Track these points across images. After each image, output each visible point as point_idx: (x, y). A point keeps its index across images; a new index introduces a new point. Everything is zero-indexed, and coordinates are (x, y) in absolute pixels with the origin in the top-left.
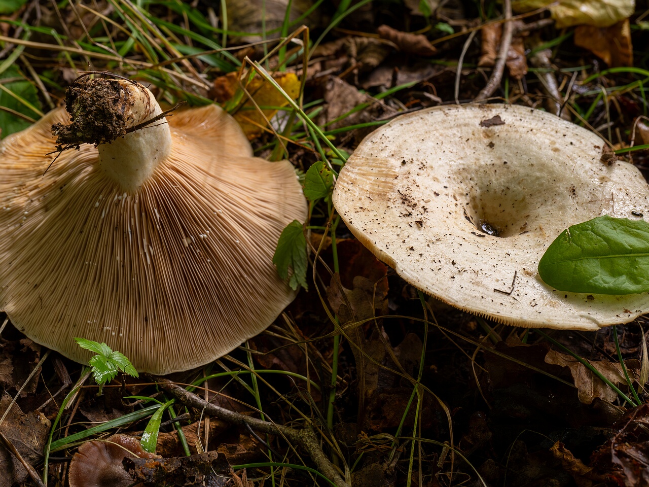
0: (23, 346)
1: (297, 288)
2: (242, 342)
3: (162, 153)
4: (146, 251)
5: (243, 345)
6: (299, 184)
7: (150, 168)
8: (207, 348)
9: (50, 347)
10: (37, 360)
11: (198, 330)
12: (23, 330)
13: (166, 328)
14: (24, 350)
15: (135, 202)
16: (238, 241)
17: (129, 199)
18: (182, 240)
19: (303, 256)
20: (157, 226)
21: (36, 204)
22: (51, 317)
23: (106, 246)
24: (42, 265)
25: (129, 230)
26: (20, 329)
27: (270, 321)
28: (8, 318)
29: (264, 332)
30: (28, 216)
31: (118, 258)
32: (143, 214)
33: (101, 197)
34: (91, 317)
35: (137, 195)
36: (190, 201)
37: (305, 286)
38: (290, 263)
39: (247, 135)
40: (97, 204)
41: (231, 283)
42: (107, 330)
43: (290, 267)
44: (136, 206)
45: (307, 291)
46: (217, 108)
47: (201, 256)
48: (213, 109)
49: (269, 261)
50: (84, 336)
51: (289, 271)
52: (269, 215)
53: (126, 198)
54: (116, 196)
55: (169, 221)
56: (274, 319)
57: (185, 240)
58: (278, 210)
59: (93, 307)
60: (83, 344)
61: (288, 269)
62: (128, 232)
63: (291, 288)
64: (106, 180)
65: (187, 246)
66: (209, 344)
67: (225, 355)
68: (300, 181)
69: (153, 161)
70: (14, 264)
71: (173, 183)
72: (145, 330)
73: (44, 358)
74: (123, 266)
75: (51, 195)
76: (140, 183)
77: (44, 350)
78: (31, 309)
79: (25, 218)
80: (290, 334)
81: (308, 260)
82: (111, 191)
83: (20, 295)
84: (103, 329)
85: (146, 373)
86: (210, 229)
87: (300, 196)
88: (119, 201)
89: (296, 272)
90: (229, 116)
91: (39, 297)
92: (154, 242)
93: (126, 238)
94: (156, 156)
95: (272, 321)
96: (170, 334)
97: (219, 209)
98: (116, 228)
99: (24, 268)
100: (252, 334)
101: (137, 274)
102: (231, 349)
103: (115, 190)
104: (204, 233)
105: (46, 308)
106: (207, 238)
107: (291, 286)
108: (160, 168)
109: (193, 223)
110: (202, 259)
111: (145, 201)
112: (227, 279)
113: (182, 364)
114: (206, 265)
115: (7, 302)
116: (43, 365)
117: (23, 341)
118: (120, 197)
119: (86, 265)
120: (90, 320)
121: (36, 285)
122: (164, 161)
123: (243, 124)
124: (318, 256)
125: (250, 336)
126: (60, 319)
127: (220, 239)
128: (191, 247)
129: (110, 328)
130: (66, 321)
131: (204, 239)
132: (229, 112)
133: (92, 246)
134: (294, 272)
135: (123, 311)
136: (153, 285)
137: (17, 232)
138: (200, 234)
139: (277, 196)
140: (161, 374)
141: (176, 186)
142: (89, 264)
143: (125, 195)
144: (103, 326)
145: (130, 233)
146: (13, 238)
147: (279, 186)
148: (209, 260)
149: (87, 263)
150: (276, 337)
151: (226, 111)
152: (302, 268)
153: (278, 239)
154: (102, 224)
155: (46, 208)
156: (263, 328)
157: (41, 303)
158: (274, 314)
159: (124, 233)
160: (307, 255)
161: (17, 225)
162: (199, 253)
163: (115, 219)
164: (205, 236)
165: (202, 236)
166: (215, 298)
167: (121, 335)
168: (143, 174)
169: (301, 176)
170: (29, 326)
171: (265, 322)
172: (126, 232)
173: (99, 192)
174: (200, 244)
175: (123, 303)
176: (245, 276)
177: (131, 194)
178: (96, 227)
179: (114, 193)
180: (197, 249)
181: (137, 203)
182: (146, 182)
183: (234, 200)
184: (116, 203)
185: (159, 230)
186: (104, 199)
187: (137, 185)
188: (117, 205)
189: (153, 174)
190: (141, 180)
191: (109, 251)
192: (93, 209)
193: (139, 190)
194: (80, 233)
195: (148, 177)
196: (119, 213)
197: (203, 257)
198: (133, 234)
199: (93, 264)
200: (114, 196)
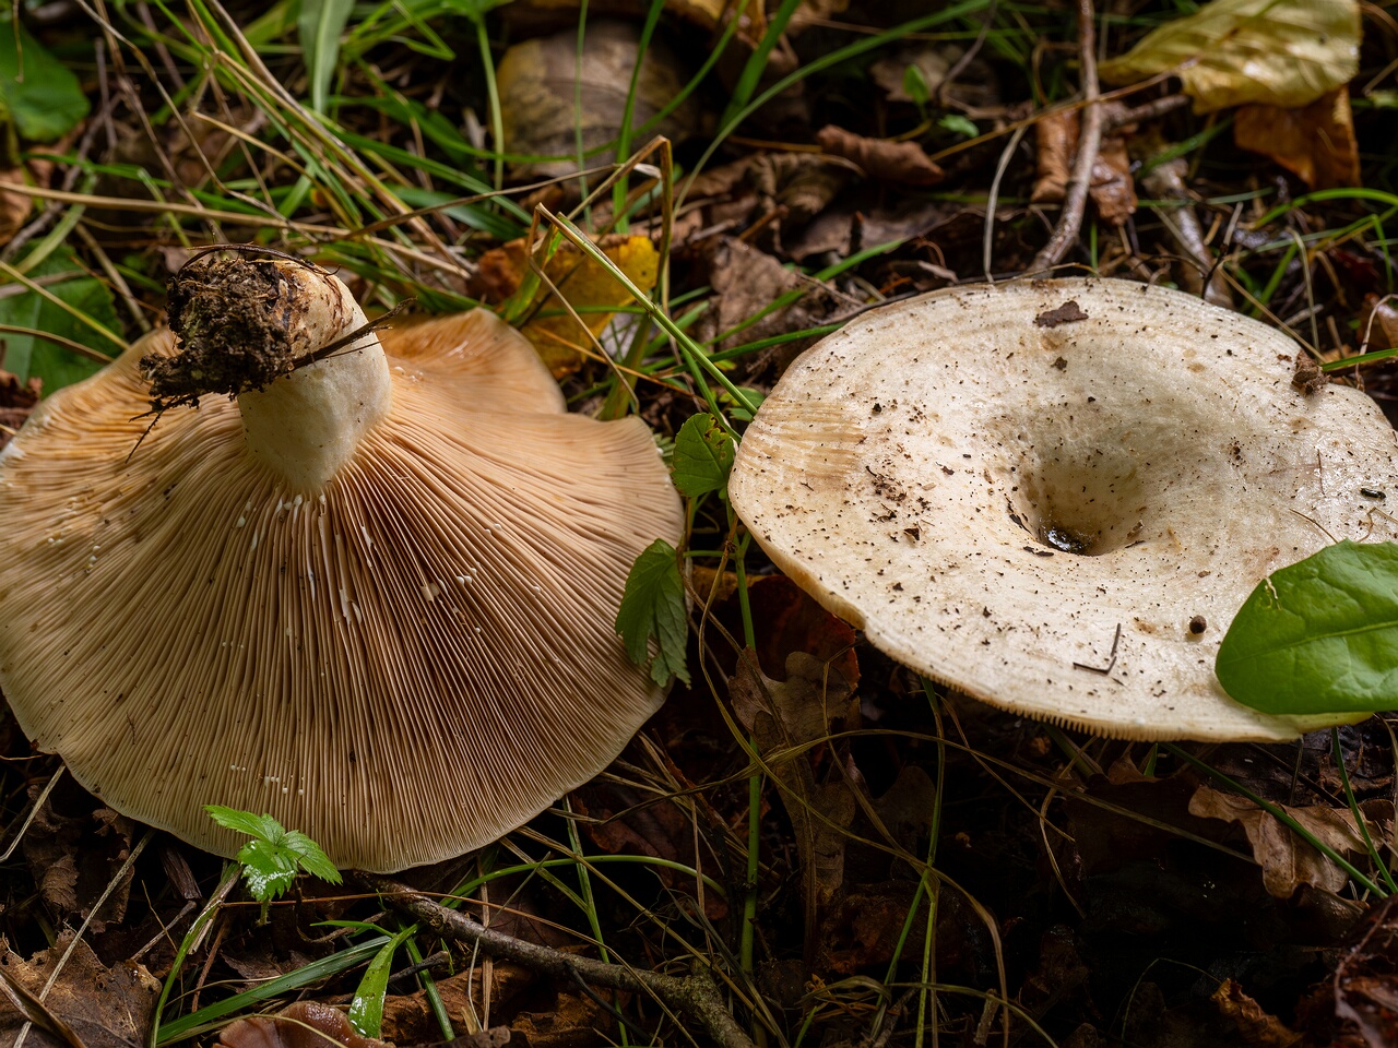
0: (100, 822)
1: (668, 681)
2: (555, 798)
3: (373, 409)
4: (345, 614)
5: (558, 804)
6: (662, 466)
7: (348, 440)
8: (483, 814)
9: (154, 824)
10: (123, 853)
11: (460, 776)
12: (97, 791)
13: (395, 774)
14: (102, 831)
15: (319, 514)
16: (538, 588)
17: (307, 508)
18: (422, 587)
19: (679, 616)
20: (370, 565)
21: (116, 528)
22: (154, 760)
23: (264, 607)
24: (132, 655)
25: (310, 573)
26: (90, 789)
27: (612, 753)
28: (64, 764)
29: (599, 776)
30: (98, 554)
31: (289, 631)
32: (338, 538)
33: (248, 505)
34: (237, 756)
35: (324, 498)
36: (434, 507)
37: (685, 677)
38: (651, 630)
39: (551, 367)
40: (242, 521)
41: (526, 676)
42: (271, 782)
43: (651, 637)
44: (322, 522)
45: (689, 687)
46: (486, 316)
47: (462, 621)
48: (479, 318)
49: (608, 629)
50: (223, 800)
51: (649, 646)
52: (602, 530)
53: (301, 505)
54: (280, 503)
55: (392, 551)
56: (621, 749)
57: (427, 589)
58: (621, 522)
59: (240, 736)
60: (223, 818)
61: (647, 642)
62: (307, 576)
63: (656, 682)
64: (258, 471)
65: (433, 600)
66: (484, 806)
67: (521, 827)
68: (666, 459)
69: (355, 426)
70: (75, 653)
71: (399, 472)
72: (350, 781)
73: (139, 849)
74: (301, 649)
75: (148, 508)
76: (328, 472)
77: (139, 829)
78: (112, 745)
79: (93, 558)
80: (655, 778)
81: (688, 622)
82: (270, 493)
83: (88, 718)
84: (262, 781)
85: (356, 870)
86: (478, 564)
87: (667, 489)
88: (286, 512)
89: (665, 648)
90: (513, 331)
91: (128, 719)
92: (361, 596)
93: (304, 588)
94: (360, 416)
95: (618, 753)
96: (404, 786)
97: (494, 521)
98: (283, 568)
99: (95, 661)
100: (575, 780)
101: (329, 663)
102: (532, 814)
103: (277, 491)
104: (466, 572)
105: (144, 742)
106: (473, 584)
107: (654, 678)
108: (370, 442)
109: (441, 551)
110: (465, 626)
111: (341, 510)
112: (517, 667)
113: (431, 850)
114: (472, 640)
115: (62, 734)
116: (136, 863)
117: (98, 813)
118: (288, 505)
119: (223, 647)
120: (236, 764)
121: (121, 696)
122: (377, 427)
123: (542, 346)
124: (708, 614)
125: (572, 785)
126: (173, 765)
127: (501, 584)
128: (441, 602)
129: (278, 779)
130: (185, 768)
131: (466, 584)
132: (511, 323)
133: (233, 608)
134: (660, 649)
135: (303, 743)
136: (364, 685)
137: (79, 589)
138: (458, 575)
139: (619, 491)
140: (387, 872)
141: (405, 476)
142: (230, 647)
143: (299, 500)
144: (263, 775)
145: (311, 578)
146: (72, 601)
147: (619, 470)
148: (478, 630)
149: (224, 644)
150: (625, 785)
151: (505, 321)
152: (676, 640)
153: (624, 583)
154: (253, 562)
155: (137, 536)
156: (598, 769)
157: (131, 733)
158: (620, 736)
159: (299, 578)
160: (687, 612)
161: (79, 574)
162: (458, 615)
163: (279, 551)
164: (469, 578)
165: (461, 579)
166: (495, 708)
167: (301, 791)
168: (335, 455)
169: (666, 449)
170: (108, 783)
171: (602, 755)
172: (302, 578)
173: (243, 497)
174: (458, 597)
175: (304, 725)
176: (557, 660)
177: (310, 497)
178: (241, 568)
179: (275, 497)
180: (454, 608)
181: (323, 515)
182: (342, 472)
183: (526, 502)
184: (280, 518)
185: (372, 569)
186: (255, 510)
187: (322, 477)
188: (282, 521)
189: (356, 454)
190: (331, 467)
191: (269, 617)
192: (233, 532)
193: (327, 489)
194: (209, 584)
195: (346, 460)
196: (287, 538)
197: (466, 624)
198: (319, 580)
199: (238, 646)
200: (277, 503)
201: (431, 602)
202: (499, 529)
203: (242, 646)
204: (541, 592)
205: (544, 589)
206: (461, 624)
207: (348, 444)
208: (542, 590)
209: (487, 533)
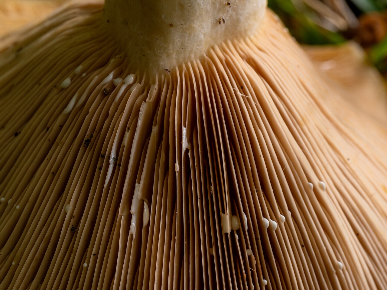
3: (238, 21)
4: (133, 210)
7: (202, 36)
15: (144, 99)
16: (341, 264)
17: (135, 90)
18: (222, 215)
20: (177, 165)
23: (54, 174)
25: (113, 155)
31: (69, 208)
32: (155, 130)
33: (79, 69)
35: (157, 86)
36: (265, 137)
40: (67, 82)
44: (144, 109)
46: (356, 52)
47: (251, 266)
53: (130, 86)
54: (111, 77)
55: (206, 166)
57: (227, 217)
62: (109, 157)
65: (229, 231)
71: (242, 88)
74: (74, 230)
76: (169, 59)
82: (104, 64)
86: (289, 213)
88: (113, 87)
92: (157, 199)
93: (100, 168)
94: (223, 18)
97: (320, 179)
98: (88, 141)
101: (96, 255)
103: (112, 61)
104: (274, 216)
106: (276, 231)
108: (223, 51)
109: (256, 187)
110: (252, 272)
111: (168, 104)
118: (118, 81)
122: (236, 41)
127: (305, 245)
128: (237, 237)
131: (270, 229)
138: (264, 216)
142: (6, 204)
143: (131, 79)
145: (111, 160)
148: (265, 282)
149: (3, 199)
154: (61, 126)
159: (101, 156)
162: (249, 257)
163: (91, 121)
164: (275, 224)
165: (267, 222)
172: (103, 157)
173: (77, 60)
174: (257, 239)
177: (143, 81)
178: (48, 129)
179: (108, 68)
180: (248, 248)
181: (149, 102)
182: (184, 67)
183: (356, 178)
184: (105, 90)
185: (177, 174)
186: (84, 75)
187: (161, 63)
188: (105, 94)
189: (205, 55)
190: (174, 56)
191: (55, 186)
192: (55, 91)
193: (163, 77)
194: (14, 136)
195: (193, 56)
196: (103, 112)
197: (255, 271)
198: (119, 165)
199: (15, 205)
200: (107, 75)
201: (226, 234)
202: (322, 187)
203: (18, 207)
204: (343, 270)
205: (347, 269)
206: (249, 268)
207: (201, 41)
208: (345, 268)
209: (310, 186)
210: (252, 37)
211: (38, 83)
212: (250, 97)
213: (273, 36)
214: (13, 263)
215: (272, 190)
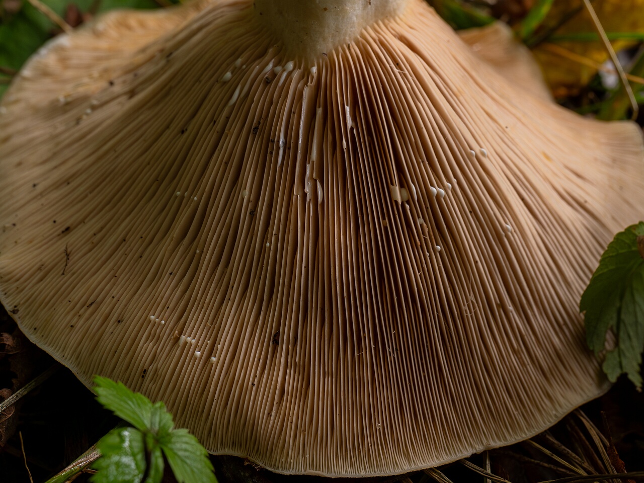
1: (618, 378)
2: (474, 451)
4: (307, 190)
5: (477, 458)
7: (355, 18)
8: (396, 443)
11: (383, 395)
12: (15, 311)
13: (315, 369)
15: (306, 84)
16: (509, 227)
17: (296, 75)
18: (391, 187)
20: (344, 142)
21: (117, 89)
22: (76, 294)
23: (226, 163)
24: (91, 192)
25: (282, 139)
26: (8, 308)
27: (544, 423)
29: (525, 443)
30: (94, 108)
31: (245, 193)
32: (319, 111)
33: (239, 61)
34: (160, 308)
36: (425, 109)
37: (636, 380)
38: (613, 322)
40: (228, 75)
41: (476, 313)
42: (186, 343)
43: (612, 329)
44: (306, 92)
47: (424, 233)
51: (607, 337)
52: (582, 201)
53: (290, 73)
54: (271, 66)
56: (553, 421)
57: (396, 190)
58: (602, 202)
59: (168, 289)
61: (606, 331)
62: (278, 141)
64: (258, 33)
65: (400, 202)
66: (399, 434)
69: (365, 7)
70: (40, 188)
71: (397, 65)
72: (266, 363)
74: (253, 214)
75: (149, 71)
76: (326, 45)
78: (43, 271)
79: (89, 111)
82: (263, 54)
83: (31, 242)
84: (177, 339)
85: (247, 459)
86: (454, 181)
88: (274, 75)
89: (622, 347)
91: (66, 250)
92: (329, 176)
93: (271, 153)
95: (548, 425)
96: (321, 385)
97: (481, 147)
98: (256, 128)
100: (500, 440)
101: (277, 235)
102: (446, 459)
103: (271, 50)
104: (441, 184)
105: (73, 274)
106: (445, 199)
108: (376, 31)
109: (421, 158)
110: (426, 240)
111: (329, 87)
112: (469, 301)
113: (333, 462)
114: (430, 256)
118: (279, 69)
119: (176, 197)
120: (157, 314)
121: (68, 229)
122: (386, 21)
125: (496, 444)
126: (92, 304)
127: (473, 211)
128: (407, 206)
129: (194, 341)
130: (104, 309)
131: (438, 196)
133: (197, 159)
134: (617, 344)
135: (230, 311)
136: (307, 267)
137: (67, 135)
138: (432, 185)
142: (183, 197)
143: (290, 65)
144: (180, 334)
145: (281, 144)
148: (439, 248)
149: (178, 193)
152: (635, 343)
154: (228, 118)
155: (132, 93)
156: (525, 435)
157: (65, 264)
158: (556, 410)
159: (270, 141)
161: (71, 123)
162: (421, 225)
164: (442, 191)
165: (434, 190)
166: (437, 335)
167: (214, 359)
170: (27, 308)
171: (533, 423)
172: (273, 141)
173: (235, 54)
174: (427, 208)
175: (235, 293)
176: (511, 308)
177: (302, 66)
178: (215, 122)
179: (267, 58)
180: (419, 217)
181: (310, 86)
182: (340, 49)
183: (515, 144)
184: (267, 78)
185: (345, 151)
186: (244, 66)
187: (319, 47)
188: (268, 82)
189: (359, 37)
190: (330, 40)
191: (229, 174)
192: (217, 86)
193: (321, 61)
194: (180, 134)
195: (347, 38)
196: (268, 99)
197: (428, 238)
198: (289, 149)
199: (192, 197)
200: (267, 64)
201: (397, 204)
202: (483, 154)
203: (196, 198)
204: (511, 233)
205: (515, 231)
206: (422, 236)
207: (354, 23)
208: (513, 231)
209: (471, 154)
210: (401, 16)
211: (198, 80)
212: (406, 72)
213: (421, 14)
214: (198, 251)
215: (436, 160)
